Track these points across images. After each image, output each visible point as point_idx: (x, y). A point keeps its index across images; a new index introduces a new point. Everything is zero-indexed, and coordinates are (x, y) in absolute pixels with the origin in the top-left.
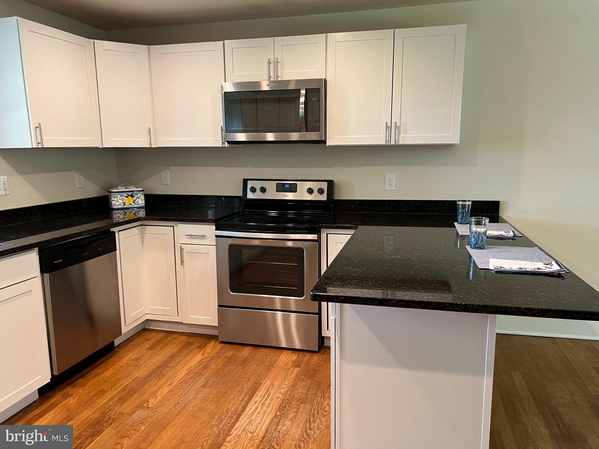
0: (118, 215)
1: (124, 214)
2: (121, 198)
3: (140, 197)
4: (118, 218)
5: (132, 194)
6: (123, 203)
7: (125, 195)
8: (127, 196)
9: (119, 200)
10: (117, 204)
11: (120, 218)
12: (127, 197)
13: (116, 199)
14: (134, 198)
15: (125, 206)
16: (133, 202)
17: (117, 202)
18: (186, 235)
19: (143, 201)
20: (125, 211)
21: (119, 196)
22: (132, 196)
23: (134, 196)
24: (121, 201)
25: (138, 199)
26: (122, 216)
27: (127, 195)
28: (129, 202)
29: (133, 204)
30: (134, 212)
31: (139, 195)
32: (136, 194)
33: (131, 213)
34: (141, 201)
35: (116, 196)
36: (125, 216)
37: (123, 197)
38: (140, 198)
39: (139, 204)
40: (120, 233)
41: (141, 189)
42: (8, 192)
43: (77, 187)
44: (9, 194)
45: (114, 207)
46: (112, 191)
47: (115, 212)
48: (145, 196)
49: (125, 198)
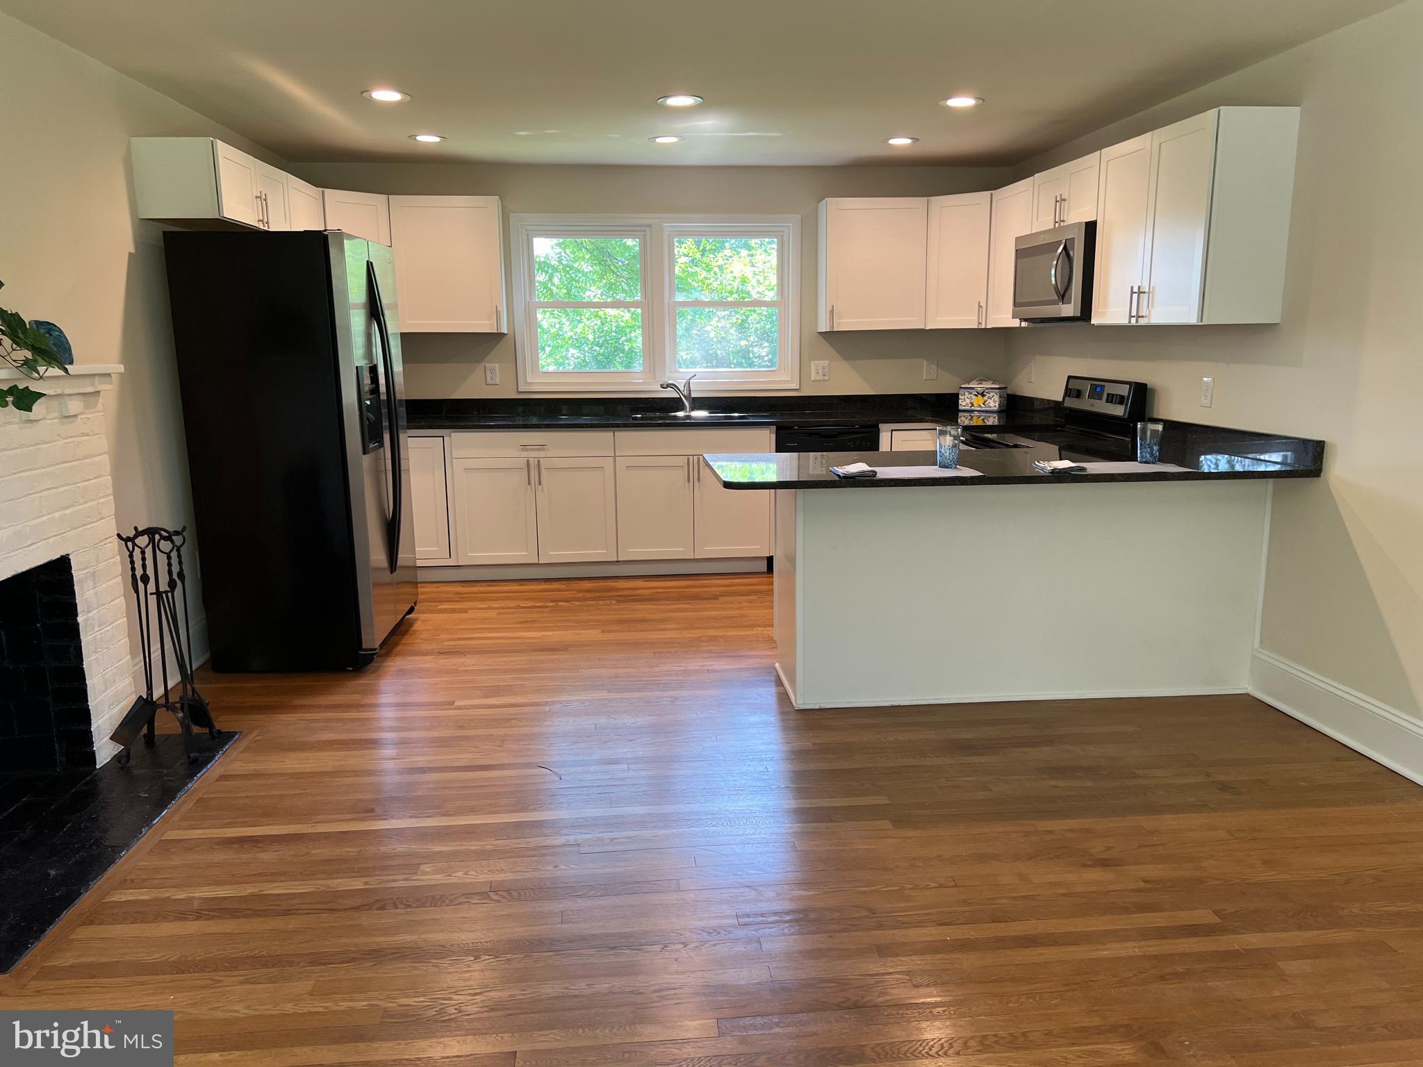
0: (963, 419)
1: (970, 418)
2: (969, 396)
3: (992, 397)
5: (983, 392)
6: (970, 404)
7: (974, 393)
8: (977, 394)
9: (966, 399)
10: (964, 404)
12: (977, 396)
13: (963, 397)
14: (985, 398)
15: (972, 408)
16: (984, 404)
17: (964, 402)
19: (995, 404)
20: (972, 414)
21: (967, 394)
22: (983, 395)
23: (985, 396)
24: (968, 401)
25: (989, 400)
27: (977, 392)
28: (978, 403)
29: (983, 406)
30: (982, 418)
31: (991, 394)
32: (988, 393)
33: (979, 417)
34: (994, 402)
35: (963, 393)
37: (971, 395)
38: (992, 399)
39: (990, 407)
41: (997, 386)
42: (826, 378)
43: (924, 378)
44: (828, 380)
45: (961, 408)
46: (962, 386)
47: (960, 414)
48: (1000, 397)
49: (974, 397)
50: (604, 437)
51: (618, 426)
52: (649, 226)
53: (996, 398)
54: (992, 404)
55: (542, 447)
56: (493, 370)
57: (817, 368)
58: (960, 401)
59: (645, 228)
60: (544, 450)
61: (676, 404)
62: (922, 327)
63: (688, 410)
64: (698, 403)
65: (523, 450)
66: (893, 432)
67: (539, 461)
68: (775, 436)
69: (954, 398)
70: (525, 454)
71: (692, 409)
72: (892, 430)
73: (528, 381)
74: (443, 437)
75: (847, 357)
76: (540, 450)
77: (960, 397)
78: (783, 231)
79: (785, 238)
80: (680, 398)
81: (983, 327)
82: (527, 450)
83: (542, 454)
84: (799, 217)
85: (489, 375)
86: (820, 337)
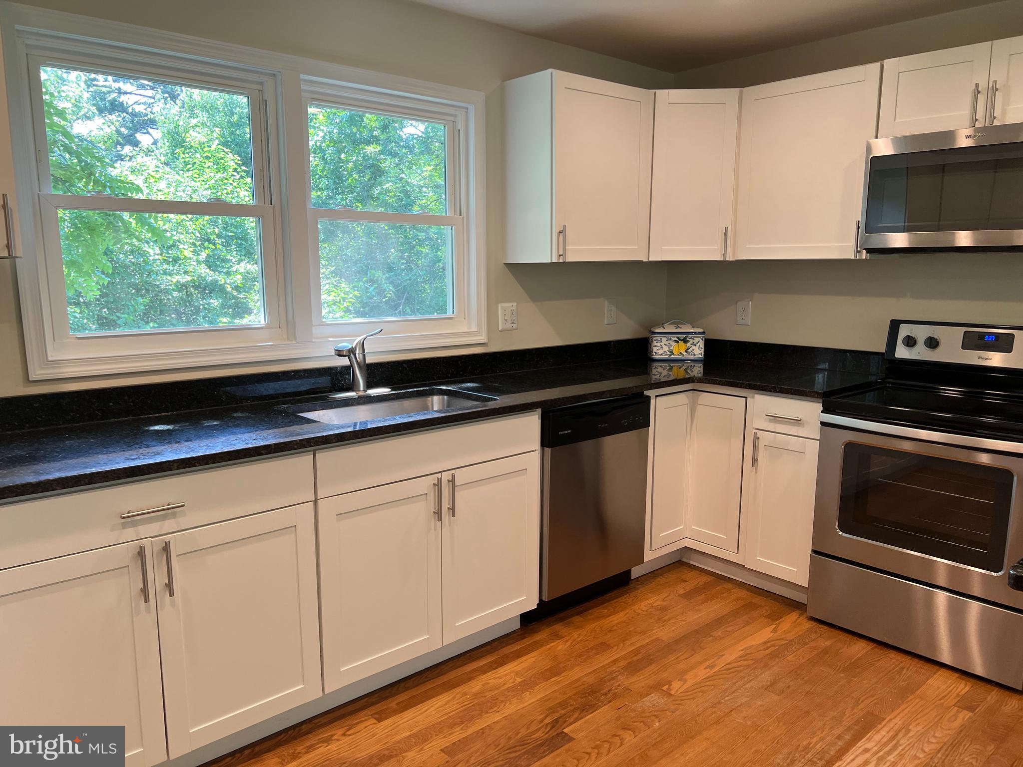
0: (660, 370)
1: (669, 369)
2: (667, 343)
3: (697, 343)
4: (658, 375)
5: (686, 337)
6: (669, 352)
7: (674, 339)
8: (678, 340)
9: (664, 346)
10: (661, 352)
11: (663, 375)
12: (677, 342)
13: (659, 344)
14: (688, 345)
15: (672, 356)
16: (686, 351)
17: (661, 348)
18: (766, 415)
19: (701, 351)
20: (671, 365)
21: (664, 340)
22: (685, 341)
23: (688, 342)
24: (666, 349)
25: (693, 347)
26: (665, 373)
27: (678, 338)
28: (680, 350)
29: (685, 354)
30: (684, 367)
31: (696, 340)
32: (691, 338)
33: (680, 368)
34: (698, 350)
35: (660, 339)
36: (671, 373)
37: (670, 342)
38: (698, 345)
39: (695, 355)
40: (658, 399)
41: (700, 330)
42: (515, 326)
43: (605, 322)
44: (517, 329)
45: (655, 357)
46: (656, 331)
47: (656, 364)
48: (705, 343)
49: (673, 344)
53: (701, 344)
54: (696, 351)
57: (506, 313)
58: (654, 349)
60: (175, 516)
65: (127, 525)
68: (539, 422)
69: (644, 345)
77: (653, 344)
84: (481, 97)
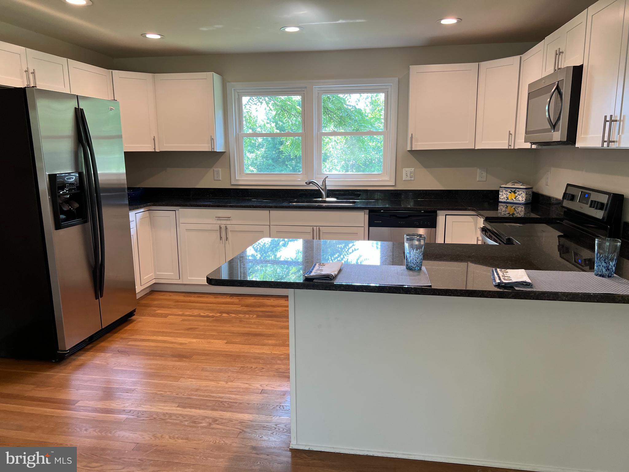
0: (502, 207)
1: (506, 208)
2: (505, 193)
3: (521, 194)
4: (500, 211)
5: (515, 191)
6: (507, 198)
7: (509, 191)
8: (511, 191)
9: (504, 194)
10: (502, 197)
11: (503, 210)
12: (511, 193)
14: (516, 195)
15: (508, 200)
16: (515, 198)
17: (503, 196)
19: (523, 198)
20: (507, 205)
21: (504, 191)
22: (515, 192)
23: (516, 193)
24: (505, 196)
25: (519, 196)
26: (504, 209)
27: (511, 190)
28: (511, 197)
29: (514, 199)
30: (514, 207)
31: (520, 192)
32: (518, 191)
33: (512, 207)
34: (521, 198)
35: (502, 191)
36: (507, 209)
37: (507, 192)
38: (521, 195)
39: (519, 201)
41: (524, 187)
42: (412, 179)
43: (478, 180)
44: (414, 180)
45: (500, 200)
46: (501, 186)
47: (500, 204)
48: (526, 194)
49: (509, 194)
50: (264, 213)
51: (271, 207)
52: (306, 88)
53: (524, 195)
54: (520, 199)
55: (228, 218)
56: (218, 172)
57: (407, 172)
58: (500, 195)
59: (303, 89)
60: (230, 220)
61: (317, 193)
62: (472, 147)
63: (324, 197)
64: (331, 193)
65: (218, 220)
66: (447, 216)
67: (226, 226)
68: (368, 216)
69: (496, 193)
70: (219, 222)
71: (328, 197)
72: (446, 215)
73: (237, 179)
74: (175, 211)
75: (426, 166)
76: (227, 220)
77: (500, 193)
78: (388, 89)
79: (389, 93)
80: (319, 190)
81: (512, 148)
82: (220, 220)
83: (228, 222)
84: (396, 79)
85: (216, 176)
86: (409, 153)
